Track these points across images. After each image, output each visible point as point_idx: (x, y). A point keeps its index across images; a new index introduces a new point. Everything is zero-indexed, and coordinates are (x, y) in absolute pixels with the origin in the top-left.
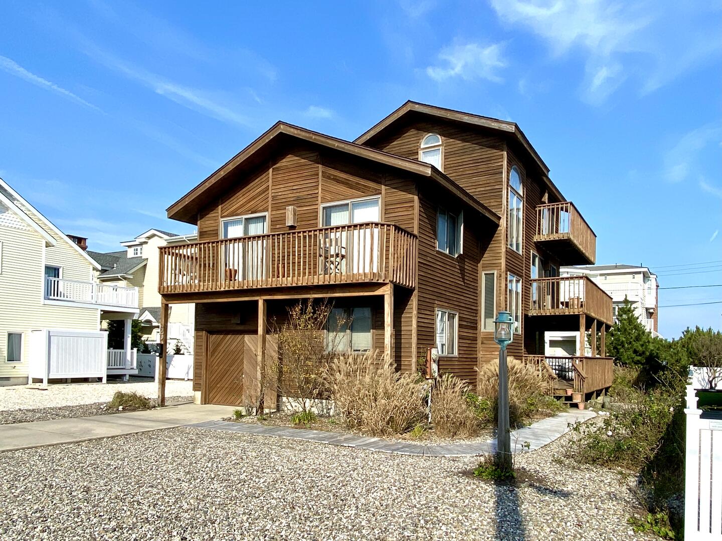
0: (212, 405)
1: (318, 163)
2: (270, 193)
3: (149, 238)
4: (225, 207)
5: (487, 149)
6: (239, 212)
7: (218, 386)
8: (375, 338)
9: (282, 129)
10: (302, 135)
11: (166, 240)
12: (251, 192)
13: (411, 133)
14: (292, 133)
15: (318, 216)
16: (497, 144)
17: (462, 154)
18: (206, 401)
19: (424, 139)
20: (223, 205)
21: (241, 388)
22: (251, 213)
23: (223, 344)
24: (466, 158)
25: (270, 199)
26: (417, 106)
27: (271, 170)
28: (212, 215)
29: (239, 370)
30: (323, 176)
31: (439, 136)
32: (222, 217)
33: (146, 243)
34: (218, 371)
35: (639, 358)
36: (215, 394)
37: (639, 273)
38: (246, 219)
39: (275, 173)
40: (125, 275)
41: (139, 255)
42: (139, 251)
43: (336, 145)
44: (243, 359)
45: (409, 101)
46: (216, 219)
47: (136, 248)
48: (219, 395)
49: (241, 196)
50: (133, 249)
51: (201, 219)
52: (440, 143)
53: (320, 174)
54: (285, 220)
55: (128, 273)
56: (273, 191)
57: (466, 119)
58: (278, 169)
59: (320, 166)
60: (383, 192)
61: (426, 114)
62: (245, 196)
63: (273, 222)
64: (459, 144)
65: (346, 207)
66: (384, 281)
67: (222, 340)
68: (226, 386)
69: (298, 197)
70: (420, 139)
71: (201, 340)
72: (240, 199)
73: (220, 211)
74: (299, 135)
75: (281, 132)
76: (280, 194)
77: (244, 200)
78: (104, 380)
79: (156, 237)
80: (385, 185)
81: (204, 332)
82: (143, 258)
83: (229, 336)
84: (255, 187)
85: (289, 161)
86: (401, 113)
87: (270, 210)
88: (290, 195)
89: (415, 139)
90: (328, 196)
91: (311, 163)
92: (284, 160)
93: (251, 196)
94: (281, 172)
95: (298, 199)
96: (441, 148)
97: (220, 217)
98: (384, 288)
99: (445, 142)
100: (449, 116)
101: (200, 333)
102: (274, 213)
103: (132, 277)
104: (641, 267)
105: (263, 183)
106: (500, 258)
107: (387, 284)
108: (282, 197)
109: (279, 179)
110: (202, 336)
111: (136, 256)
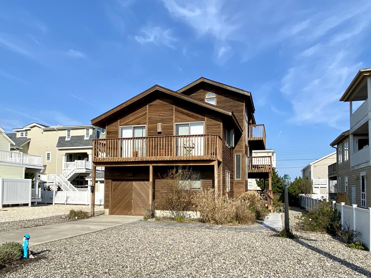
0: (114, 215)
1: (173, 105)
2: (147, 116)
3: (32, 127)
4: (122, 121)
5: (237, 101)
6: (130, 123)
7: (118, 206)
8: (202, 183)
9: (157, 88)
10: (168, 92)
11: (43, 129)
12: (137, 115)
13: (201, 91)
14: (163, 91)
15: (173, 128)
16: (241, 100)
17: (225, 102)
18: (111, 213)
19: (208, 94)
20: (120, 120)
21: (131, 207)
22: (137, 125)
23: (120, 186)
24: (227, 104)
25: (147, 119)
26: (205, 80)
27: (148, 105)
28: (114, 124)
29: (130, 198)
30: (175, 111)
31: (214, 94)
32: (120, 125)
33: (30, 130)
34: (117, 199)
35: (280, 190)
36: (116, 210)
37: (270, 152)
38: (134, 127)
39: (150, 107)
40: (18, 147)
41: (24, 136)
42: (24, 134)
43: (186, 98)
44: (132, 193)
45: (202, 77)
46: (117, 126)
47: (22, 132)
48: (118, 210)
49: (131, 116)
50: (20, 133)
51: (108, 125)
52: (215, 97)
53: (174, 109)
54: (157, 129)
55: (20, 146)
56: (149, 115)
57: (228, 88)
58: (151, 105)
59: (174, 106)
60: (206, 120)
61: (210, 84)
62: (133, 116)
63: (149, 129)
64: (223, 98)
65: (187, 125)
66: (215, 159)
67: (120, 184)
68: (122, 206)
69: (163, 119)
70: (205, 94)
71: (109, 184)
72: (130, 117)
73: (119, 123)
74: (167, 92)
75: (157, 90)
76: (153, 117)
77: (133, 118)
78: (30, 205)
79: (36, 127)
80: (207, 117)
81: (110, 180)
82: (27, 138)
83: (124, 182)
84: (139, 113)
85: (157, 102)
86: (198, 82)
87: (147, 124)
88: (158, 118)
89: (203, 94)
90: (178, 120)
91: (169, 104)
92: (154, 102)
93: (137, 116)
94: (153, 107)
95: (162, 120)
96: (215, 99)
97: (119, 125)
98: (214, 162)
99: (217, 96)
100: (221, 86)
101: (108, 181)
102: (150, 125)
103: (22, 149)
104: (271, 150)
105: (144, 111)
106: (243, 148)
107: (216, 160)
108: (154, 118)
109: (152, 110)
110: (109, 182)
111: (22, 137)
